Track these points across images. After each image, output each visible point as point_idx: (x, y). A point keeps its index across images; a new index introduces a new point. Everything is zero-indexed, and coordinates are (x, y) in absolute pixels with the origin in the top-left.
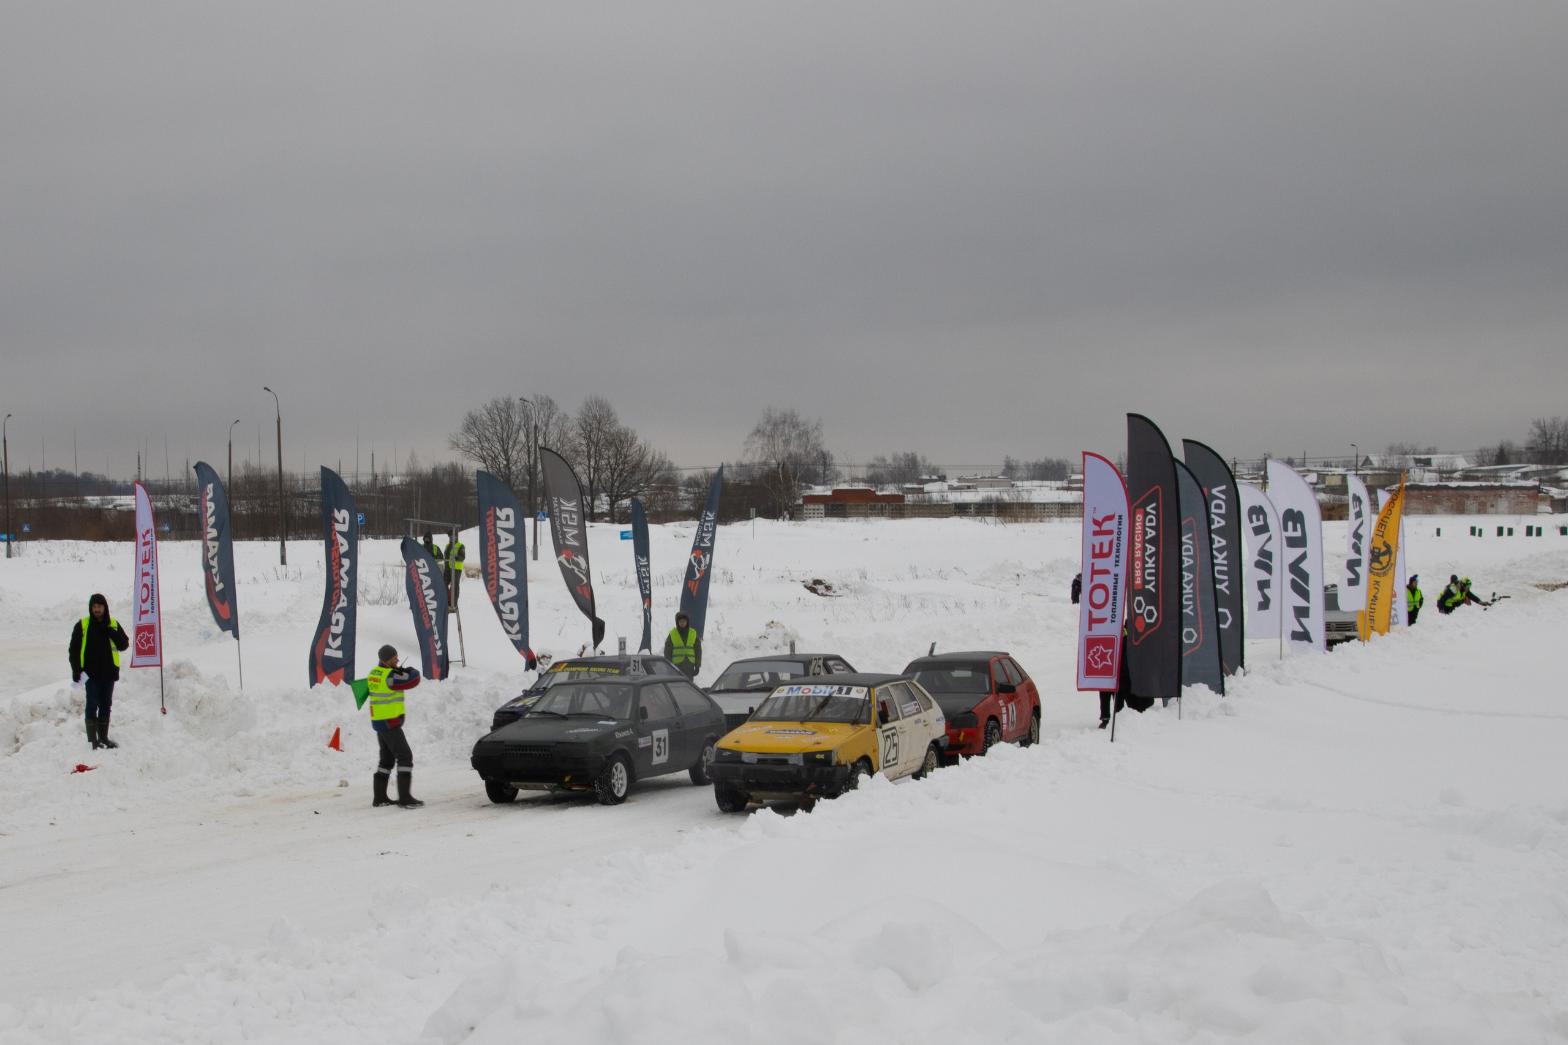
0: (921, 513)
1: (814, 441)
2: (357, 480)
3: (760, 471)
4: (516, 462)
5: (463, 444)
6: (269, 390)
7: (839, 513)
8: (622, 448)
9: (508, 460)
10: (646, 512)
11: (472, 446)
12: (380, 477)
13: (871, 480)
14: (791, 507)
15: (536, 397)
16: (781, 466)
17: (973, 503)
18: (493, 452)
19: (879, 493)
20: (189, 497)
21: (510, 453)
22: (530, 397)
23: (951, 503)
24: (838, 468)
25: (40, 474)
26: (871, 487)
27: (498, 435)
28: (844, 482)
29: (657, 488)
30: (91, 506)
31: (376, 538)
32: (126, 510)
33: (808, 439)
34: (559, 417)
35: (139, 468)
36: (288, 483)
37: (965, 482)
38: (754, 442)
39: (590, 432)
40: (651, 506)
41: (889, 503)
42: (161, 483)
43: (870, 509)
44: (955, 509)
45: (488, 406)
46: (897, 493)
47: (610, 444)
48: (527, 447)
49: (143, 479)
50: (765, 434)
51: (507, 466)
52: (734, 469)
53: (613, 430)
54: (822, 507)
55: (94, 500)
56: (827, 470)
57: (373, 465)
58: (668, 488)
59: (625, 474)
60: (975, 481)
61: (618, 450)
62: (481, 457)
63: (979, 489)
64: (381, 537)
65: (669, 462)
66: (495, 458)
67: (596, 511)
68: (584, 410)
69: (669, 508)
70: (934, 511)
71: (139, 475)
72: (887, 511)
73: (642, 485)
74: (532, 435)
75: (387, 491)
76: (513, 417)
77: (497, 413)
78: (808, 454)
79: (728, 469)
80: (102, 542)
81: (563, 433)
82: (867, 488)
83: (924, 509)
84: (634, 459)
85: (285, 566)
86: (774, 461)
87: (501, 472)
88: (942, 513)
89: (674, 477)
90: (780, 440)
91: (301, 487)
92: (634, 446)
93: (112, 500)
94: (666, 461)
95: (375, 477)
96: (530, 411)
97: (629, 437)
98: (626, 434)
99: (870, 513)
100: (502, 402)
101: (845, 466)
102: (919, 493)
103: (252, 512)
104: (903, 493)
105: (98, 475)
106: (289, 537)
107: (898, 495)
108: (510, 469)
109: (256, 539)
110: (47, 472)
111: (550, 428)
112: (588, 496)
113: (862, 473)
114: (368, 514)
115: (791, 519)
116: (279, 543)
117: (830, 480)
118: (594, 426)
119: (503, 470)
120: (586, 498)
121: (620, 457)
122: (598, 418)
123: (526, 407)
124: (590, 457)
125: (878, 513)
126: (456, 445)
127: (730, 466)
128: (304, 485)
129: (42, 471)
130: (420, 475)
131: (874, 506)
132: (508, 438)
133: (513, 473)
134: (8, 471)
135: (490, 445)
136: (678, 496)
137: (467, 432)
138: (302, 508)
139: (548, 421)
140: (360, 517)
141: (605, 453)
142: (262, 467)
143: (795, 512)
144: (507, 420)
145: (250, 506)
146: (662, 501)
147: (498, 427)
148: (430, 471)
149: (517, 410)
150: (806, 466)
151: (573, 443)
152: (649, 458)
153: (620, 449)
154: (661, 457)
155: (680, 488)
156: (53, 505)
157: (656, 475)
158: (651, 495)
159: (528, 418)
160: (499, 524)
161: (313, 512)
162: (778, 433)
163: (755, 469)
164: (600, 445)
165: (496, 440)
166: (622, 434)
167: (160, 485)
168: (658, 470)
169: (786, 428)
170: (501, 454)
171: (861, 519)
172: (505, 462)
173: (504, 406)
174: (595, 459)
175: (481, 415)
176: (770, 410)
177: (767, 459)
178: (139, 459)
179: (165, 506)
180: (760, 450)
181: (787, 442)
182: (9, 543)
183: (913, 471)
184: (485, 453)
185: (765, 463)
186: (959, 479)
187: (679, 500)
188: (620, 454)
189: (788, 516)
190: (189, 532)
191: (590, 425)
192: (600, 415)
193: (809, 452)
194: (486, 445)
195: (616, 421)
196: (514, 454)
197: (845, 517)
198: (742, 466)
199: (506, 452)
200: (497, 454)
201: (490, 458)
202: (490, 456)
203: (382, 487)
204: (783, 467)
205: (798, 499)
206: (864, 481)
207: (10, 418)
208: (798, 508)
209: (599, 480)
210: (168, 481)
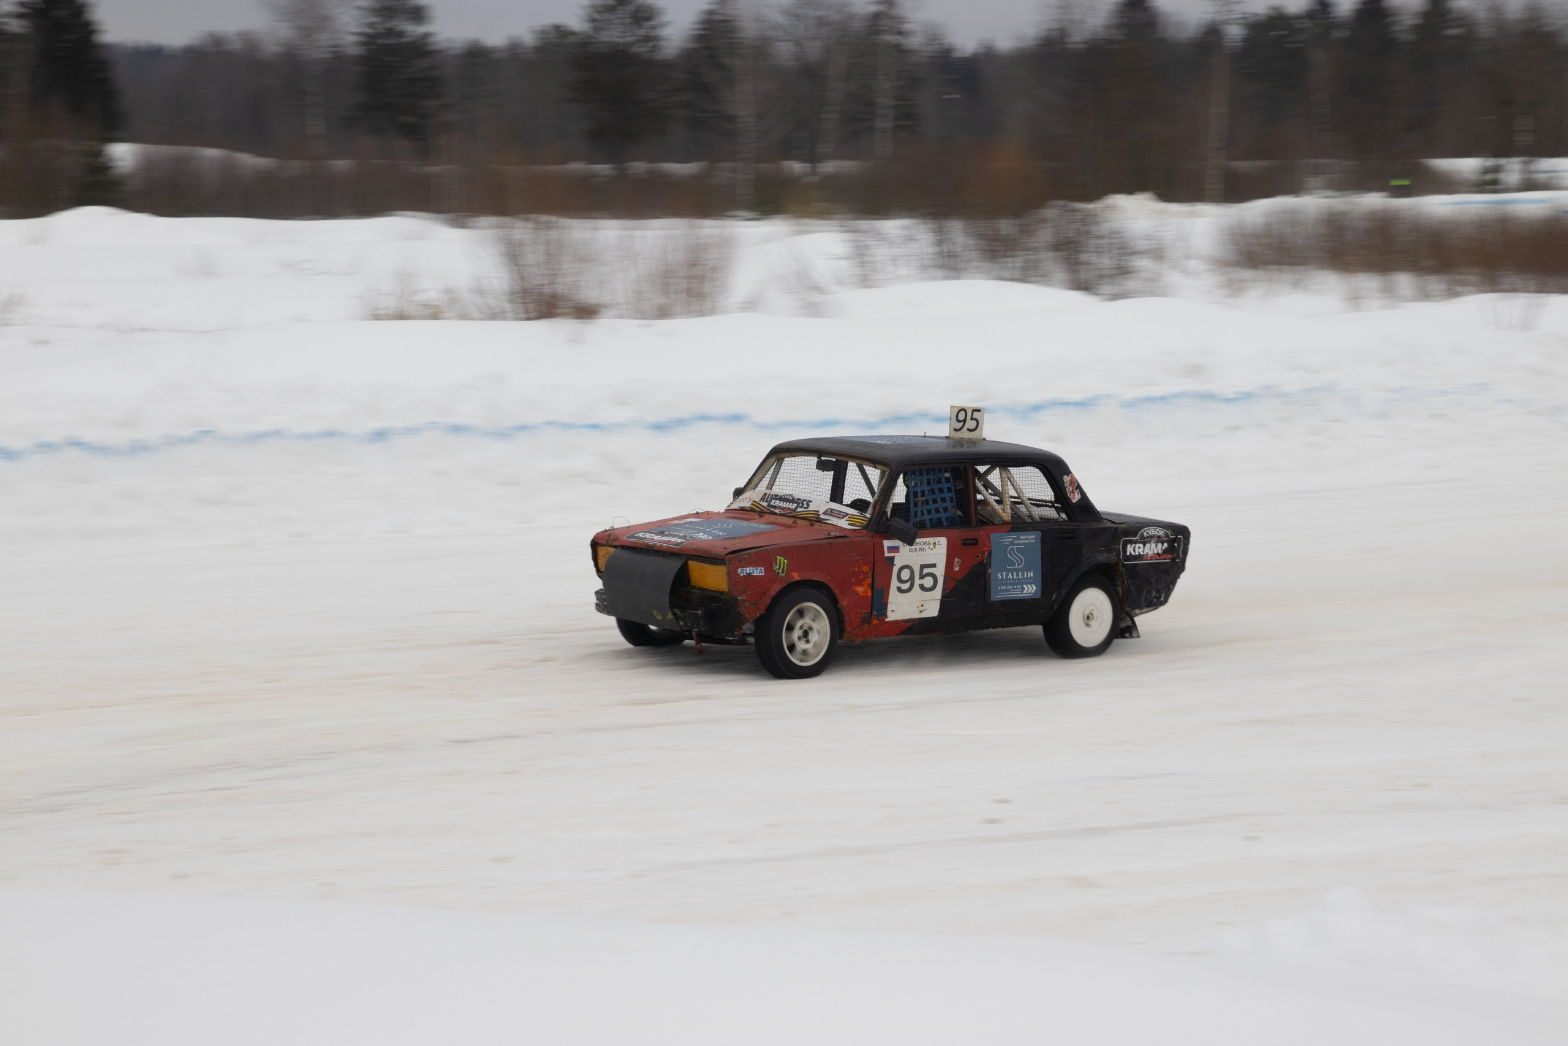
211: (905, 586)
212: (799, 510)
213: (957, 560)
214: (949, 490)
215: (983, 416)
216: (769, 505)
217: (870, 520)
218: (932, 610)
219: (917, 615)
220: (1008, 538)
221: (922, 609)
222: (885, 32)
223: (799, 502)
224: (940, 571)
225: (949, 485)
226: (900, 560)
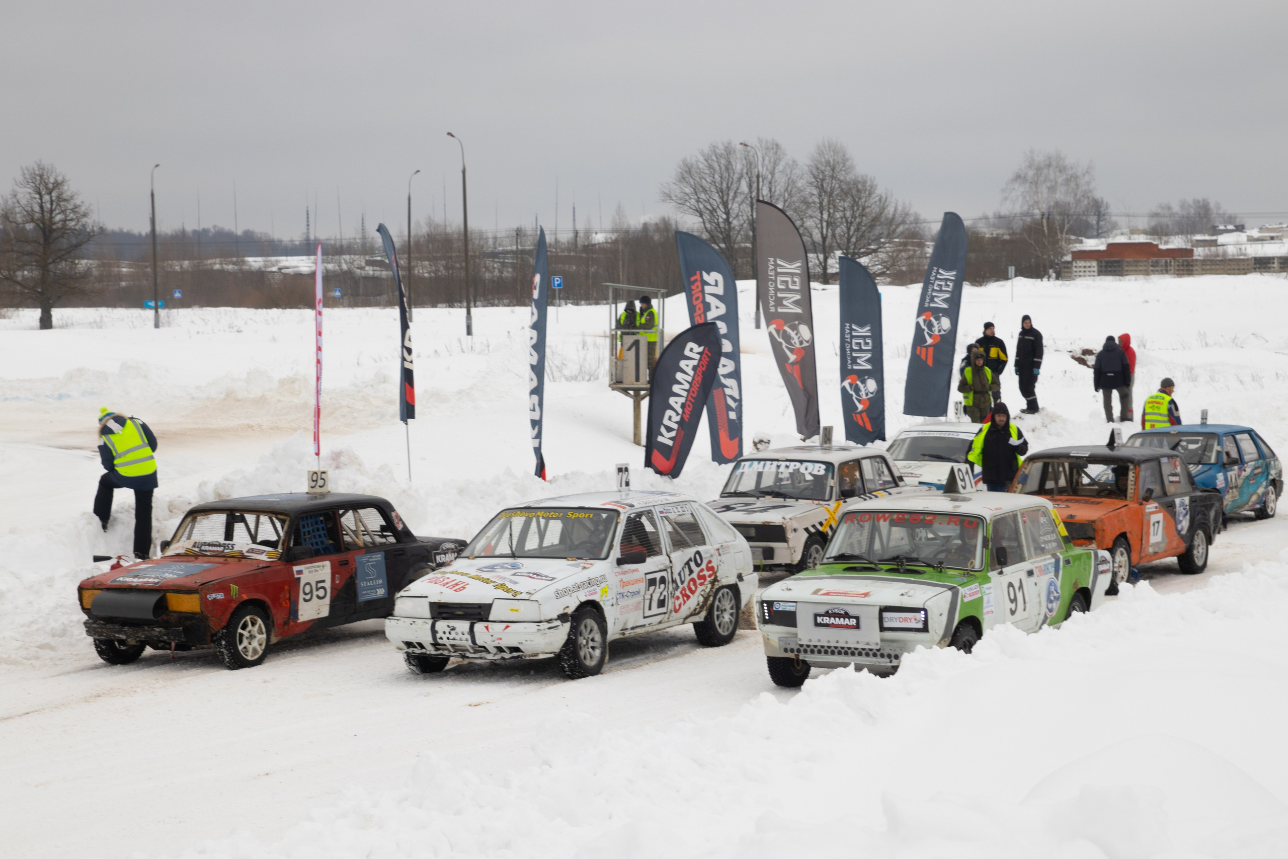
0: (1213, 269)
1: (1084, 188)
2: (556, 239)
3: (1021, 223)
4: (737, 216)
5: (676, 196)
6: (452, 136)
7: (1115, 271)
8: (860, 199)
9: (727, 213)
10: (888, 272)
11: (687, 198)
12: (581, 234)
13: (1154, 231)
14: (1057, 264)
15: (760, 140)
16: (1046, 216)
17: (1277, 257)
18: (710, 204)
19: (1163, 247)
20: (364, 258)
21: (730, 206)
22: (752, 141)
23: (1250, 257)
24: (1114, 219)
25: (195, 232)
26: (1154, 240)
27: (717, 184)
28: (1122, 234)
29: (900, 244)
30: (253, 268)
31: (577, 304)
32: (292, 273)
33: (1077, 185)
34: (787, 164)
35: (308, 225)
36: (477, 242)
37: (1268, 232)
38: (1014, 189)
39: (823, 180)
40: (893, 265)
41: (1174, 258)
42: (333, 242)
43: (1152, 266)
44: (1255, 264)
45: (706, 150)
46: (1184, 247)
47: (846, 194)
48: (749, 199)
49: (312, 237)
50: (1027, 180)
51: (727, 221)
52: (992, 220)
53: (850, 177)
54: (1094, 264)
55: (256, 262)
56: (1104, 220)
57: (574, 220)
58: (913, 244)
59: (864, 228)
60: (1280, 231)
61: (854, 200)
62: (697, 211)
63: (1285, 240)
64: (583, 302)
65: (916, 213)
66: (713, 211)
67: (830, 271)
68: (815, 155)
69: (915, 267)
70: (1229, 267)
71: (308, 233)
72: (1172, 268)
73: (882, 240)
74: (755, 185)
75: (590, 248)
76: (734, 163)
77: (714, 158)
78: (1078, 202)
79: (984, 221)
80: (265, 310)
81: (791, 182)
82: (1148, 241)
83: (1218, 265)
84: (874, 211)
85: (470, 337)
86: (1037, 212)
87: (720, 227)
88: (1239, 269)
89: (921, 232)
90: (1044, 186)
91: (492, 246)
92: (874, 196)
93: (277, 261)
94: (912, 212)
95: (576, 233)
96: (753, 157)
97: (867, 185)
98: (865, 182)
99: (1152, 271)
100: (721, 147)
101: (1122, 216)
102: (1211, 246)
103: (435, 274)
104: (1193, 246)
105: (261, 233)
106: (478, 303)
107: (1186, 250)
108: (730, 223)
109: (440, 305)
110: (204, 230)
111: (777, 175)
112: (821, 253)
113: (1143, 223)
114: (566, 276)
115: (1057, 278)
116: (464, 311)
117: (1106, 232)
118: (827, 173)
119: (722, 225)
120: (818, 257)
121: (858, 209)
122: (832, 164)
123: (748, 152)
124: (823, 210)
125: (1162, 270)
126: (668, 196)
127: (986, 218)
128: (495, 243)
129: (197, 229)
130: (627, 232)
131: (1157, 262)
132: (728, 188)
133: (734, 228)
134: (158, 229)
135: (708, 196)
136: (926, 253)
137: (680, 181)
138: (492, 271)
139: (774, 168)
140: (557, 280)
141: (840, 204)
142: (447, 223)
143: (1063, 270)
144: (727, 169)
145: (433, 268)
146: (906, 259)
147: (717, 176)
148: (639, 226)
149: (738, 156)
150: (1075, 217)
151: (802, 194)
152: (890, 211)
153: (857, 199)
154: (904, 208)
155: (927, 243)
156: (209, 267)
157: (901, 229)
158: (893, 252)
159: (751, 165)
160: (708, 289)
161: (505, 274)
162: (1042, 179)
163: (1016, 221)
164: (834, 195)
165: (715, 190)
166: (860, 182)
167: (331, 245)
168: (903, 222)
169: (1051, 172)
170: (721, 206)
171: (1141, 277)
172: (724, 216)
173: (723, 152)
174: (829, 211)
175: (697, 161)
176: (1032, 152)
177: (1029, 209)
178: (308, 214)
179: (337, 268)
180: (1021, 199)
181: (1052, 189)
182: (157, 312)
183: (1205, 220)
184: (701, 206)
185: (1027, 214)
186: (1261, 229)
187: (926, 258)
188: (857, 204)
189: (1054, 275)
190: (364, 298)
191: (823, 172)
192: (834, 160)
193: (1079, 201)
194: (703, 196)
195: (852, 167)
196: (734, 207)
197: (1122, 275)
198: (1000, 217)
199: (725, 204)
200: (715, 207)
201: (708, 212)
202: (708, 209)
203: (584, 246)
204: (1048, 218)
205: (1066, 255)
206: (1145, 232)
207: (159, 168)
208: (1066, 265)
209: (834, 235)
210: (341, 239)
211: (308, 597)
212: (226, 551)
213: (337, 576)
214: (323, 529)
215: (327, 476)
216: (201, 550)
217: (282, 554)
218: (325, 612)
219: (316, 617)
220: (365, 558)
221: (318, 612)
223: (224, 546)
224: (328, 585)
225: (323, 525)
226: (304, 579)
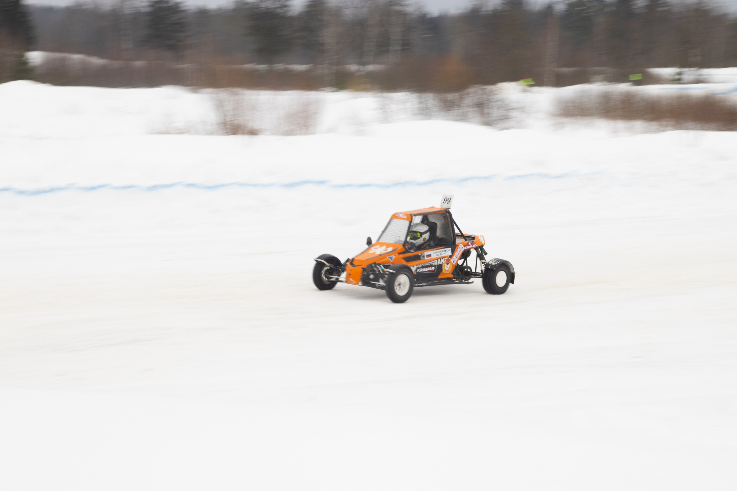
222: (396, 5)
